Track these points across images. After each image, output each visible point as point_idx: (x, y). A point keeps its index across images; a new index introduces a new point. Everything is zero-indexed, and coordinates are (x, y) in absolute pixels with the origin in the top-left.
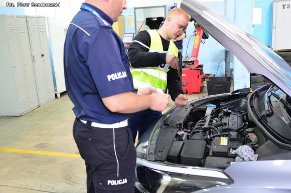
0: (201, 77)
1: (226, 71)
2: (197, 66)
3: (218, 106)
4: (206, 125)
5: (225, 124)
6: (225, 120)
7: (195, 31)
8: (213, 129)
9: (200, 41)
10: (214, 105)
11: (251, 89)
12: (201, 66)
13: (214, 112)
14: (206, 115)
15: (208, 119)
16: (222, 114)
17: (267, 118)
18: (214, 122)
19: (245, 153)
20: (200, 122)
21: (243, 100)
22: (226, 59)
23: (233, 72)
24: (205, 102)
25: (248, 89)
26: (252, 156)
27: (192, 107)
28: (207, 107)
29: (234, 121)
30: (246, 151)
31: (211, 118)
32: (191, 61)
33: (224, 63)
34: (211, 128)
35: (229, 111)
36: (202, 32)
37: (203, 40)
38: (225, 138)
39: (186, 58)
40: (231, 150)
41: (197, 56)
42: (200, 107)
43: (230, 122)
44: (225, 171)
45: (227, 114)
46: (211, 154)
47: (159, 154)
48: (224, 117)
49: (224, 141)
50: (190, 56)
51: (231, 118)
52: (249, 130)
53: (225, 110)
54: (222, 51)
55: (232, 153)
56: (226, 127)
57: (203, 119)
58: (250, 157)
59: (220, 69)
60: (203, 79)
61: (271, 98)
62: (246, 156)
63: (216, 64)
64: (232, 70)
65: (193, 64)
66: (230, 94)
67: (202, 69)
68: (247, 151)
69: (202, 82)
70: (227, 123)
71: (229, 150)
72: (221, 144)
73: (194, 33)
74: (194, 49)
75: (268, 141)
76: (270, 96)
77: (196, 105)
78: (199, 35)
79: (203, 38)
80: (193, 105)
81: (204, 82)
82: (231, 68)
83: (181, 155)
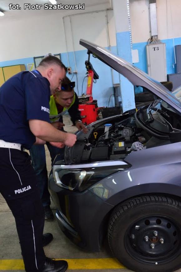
0: (96, 110)
1: (116, 104)
2: (92, 101)
3: (113, 124)
4: (107, 137)
5: (121, 135)
6: (120, 133)
7: (87, 73)
8: (112, 139)
9: (92, 81)
10: (110, 124)
11: (136, 109)
12: (96, 101)
13: (111, 129)
14: (105, 132)
15: (107, 134)
16: (117, 129)
17: (150, 124)
18: (112, 135)
19: (137, 146)
20: (101, 137)
21: (131, 118)
22: (114, 95)
23: (121, 104)
24: (103, 123)
25: (134, 110)
26: (142, 148)
27: (93, 128)
28: (105, 127)
29: (127, 132)
30: (137, 145)
31: (109, 133)
32: (87, 98)
33: (113, 98)
34: (111, 139)
35: (122, 126)
36: (93, 73)
37: (94, 80)
38: (121, 142)
39: (82, 95)
40: (127, 148)
41: (91, 93)
42: (100, 127)
43: (124, 134)
44: (125, 160)
45: (121, 129)
46: (113, 153)
47: (74, 160)
48: (119, 131)
49: (121, 144)
50: (85, 94)
51: (124, 131)
52: (139, 134)
53: (119, 126)
54: (110, 88)
55: (128, 151)
56: (122, 137)
57: (103, 135)
58: (141, 148)
59: (110, 103)
60: (98, 112)
61: (151, 112)
62: (138, 148)
63: (107, 99)
64: (121, 103)
65: (89, 100)
66: (121, 115)
67: (97, 104)
68: (139, 145)
69: (98, 114)
70: (122, 134)
71: (126, 149)
72: (119, 146)
73: (87, 75)
74: (88, 88)
75: (153, 137)
76: (151, 111)
77: (96, 126)
78: (91, 76)
79: (94, 79)
80: (94, 127)
81: (99, 114)
82: (119, 101)
83: (91, 157)
